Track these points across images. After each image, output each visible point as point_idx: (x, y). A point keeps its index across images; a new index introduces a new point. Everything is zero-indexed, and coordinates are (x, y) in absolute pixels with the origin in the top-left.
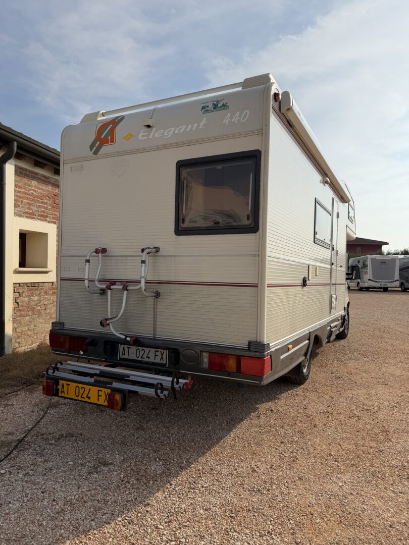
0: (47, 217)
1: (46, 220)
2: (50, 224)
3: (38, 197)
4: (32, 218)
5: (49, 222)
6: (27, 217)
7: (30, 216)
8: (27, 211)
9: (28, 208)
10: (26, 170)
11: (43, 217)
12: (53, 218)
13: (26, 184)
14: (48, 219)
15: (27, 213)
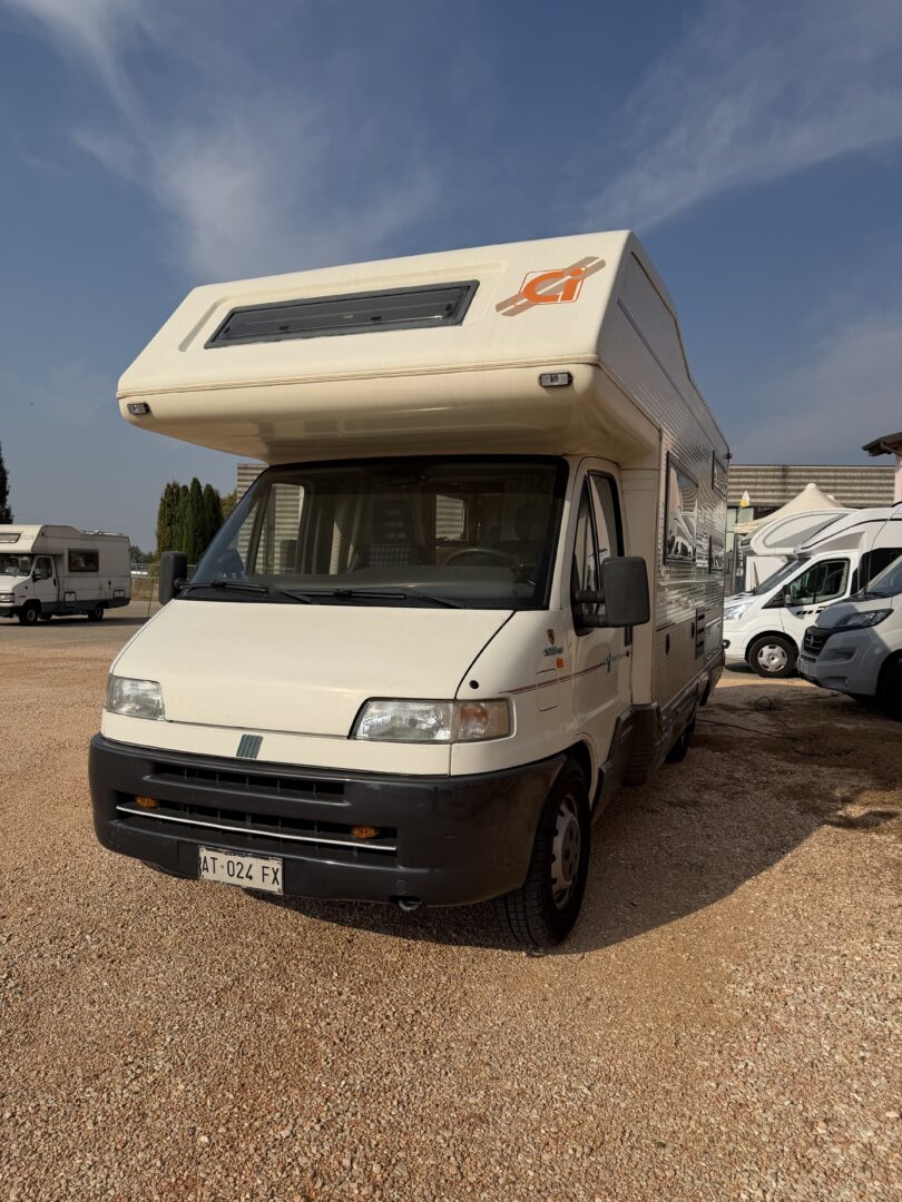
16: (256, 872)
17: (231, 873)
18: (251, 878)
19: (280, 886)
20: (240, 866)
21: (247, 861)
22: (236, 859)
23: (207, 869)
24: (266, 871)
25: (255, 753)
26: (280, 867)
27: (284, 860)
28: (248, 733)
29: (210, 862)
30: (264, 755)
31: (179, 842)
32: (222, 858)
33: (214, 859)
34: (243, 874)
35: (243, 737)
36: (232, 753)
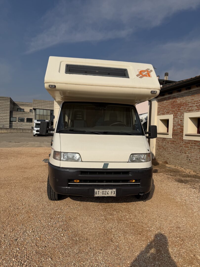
0: (169, 112)
1: (169, 114)
2: (170, 115)
3: (166, 106)
4: (164, 115)
5: (170, 114)
6: (163, 115)
7: (163, 114)
8: (162, 112)
9: (163, 112)
10: (162, 99)
11: (168, 113)
12: (172, 112)
13: (162, 103)
14: (170, 113)
15: (162, 113)
16: (110, 193)
17: (103, 194)
18: (108, 194)
19: (115, 195)
20: (106, 192)
21: (107, 190)
22: (104, 190)
23: (97, 194)
24: (112, 192)
25: (107, 167)
26: (115, 191)
27: (116, 189)
28: (105, 163)
29: (97, 192)
30: (109, 167)
31: (89, 189)
32: (101, 191)
33: (99, 191)
34: (106, 193)
35: (104, 164)
36: (102, 167)
